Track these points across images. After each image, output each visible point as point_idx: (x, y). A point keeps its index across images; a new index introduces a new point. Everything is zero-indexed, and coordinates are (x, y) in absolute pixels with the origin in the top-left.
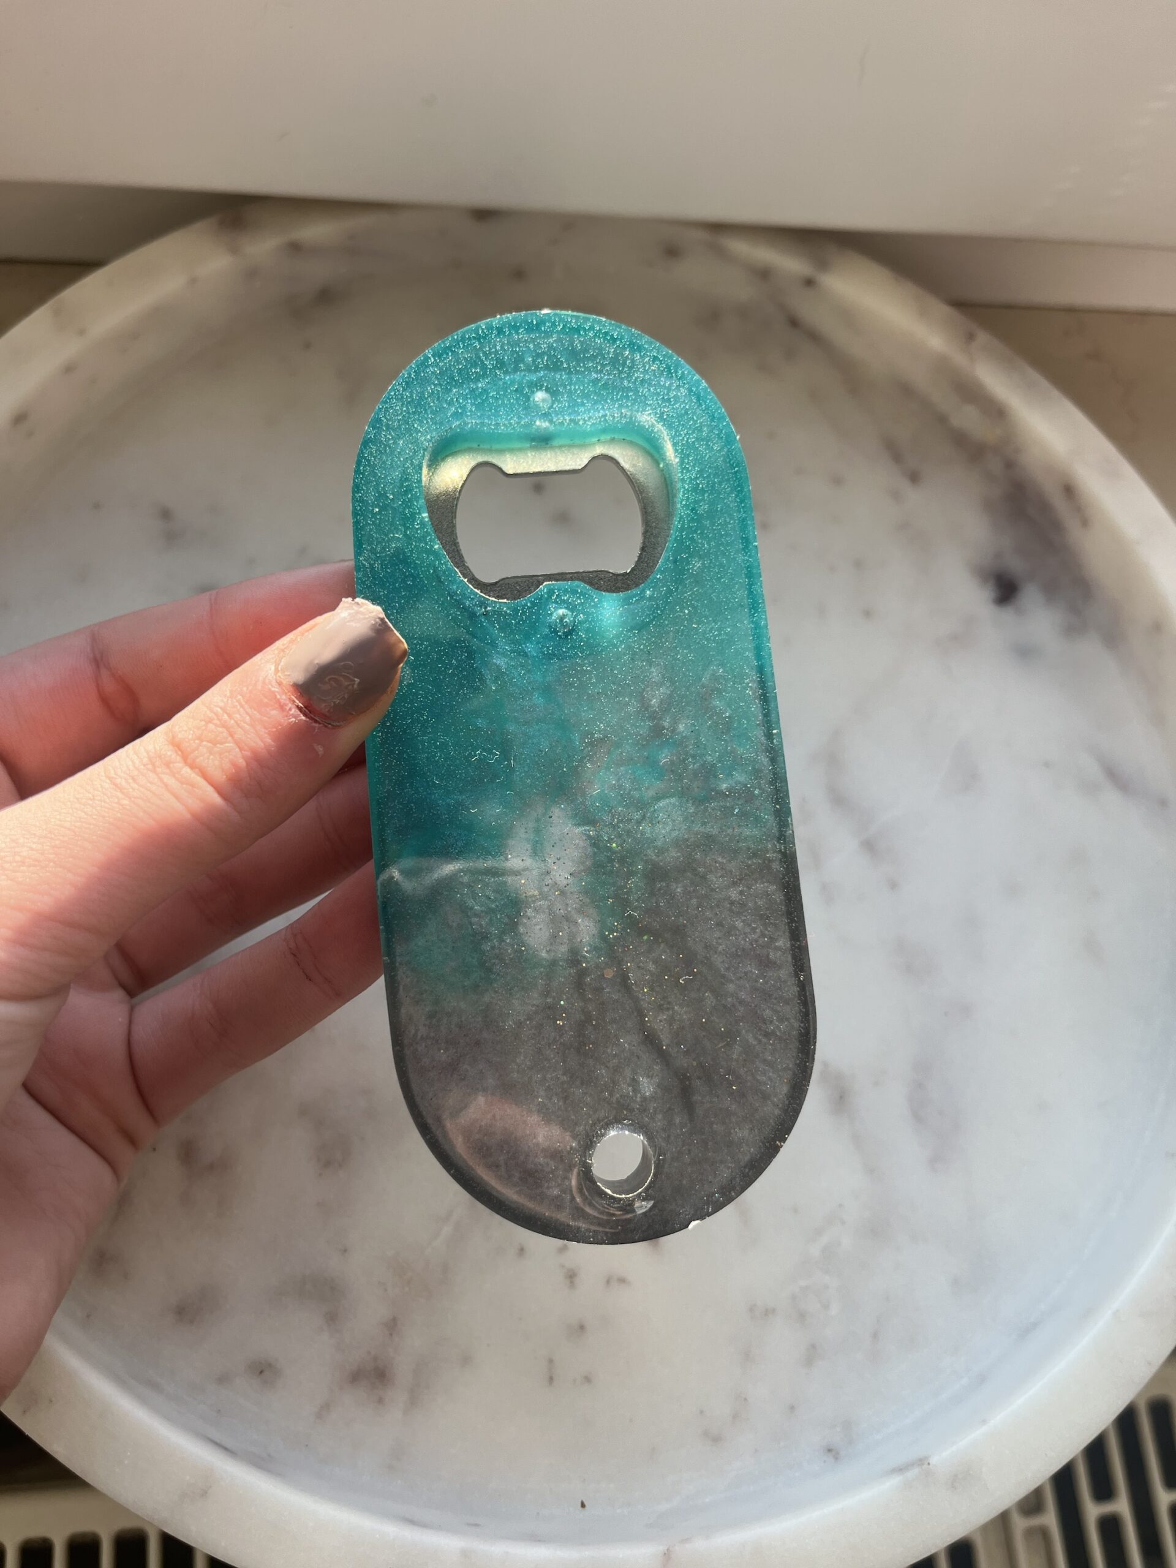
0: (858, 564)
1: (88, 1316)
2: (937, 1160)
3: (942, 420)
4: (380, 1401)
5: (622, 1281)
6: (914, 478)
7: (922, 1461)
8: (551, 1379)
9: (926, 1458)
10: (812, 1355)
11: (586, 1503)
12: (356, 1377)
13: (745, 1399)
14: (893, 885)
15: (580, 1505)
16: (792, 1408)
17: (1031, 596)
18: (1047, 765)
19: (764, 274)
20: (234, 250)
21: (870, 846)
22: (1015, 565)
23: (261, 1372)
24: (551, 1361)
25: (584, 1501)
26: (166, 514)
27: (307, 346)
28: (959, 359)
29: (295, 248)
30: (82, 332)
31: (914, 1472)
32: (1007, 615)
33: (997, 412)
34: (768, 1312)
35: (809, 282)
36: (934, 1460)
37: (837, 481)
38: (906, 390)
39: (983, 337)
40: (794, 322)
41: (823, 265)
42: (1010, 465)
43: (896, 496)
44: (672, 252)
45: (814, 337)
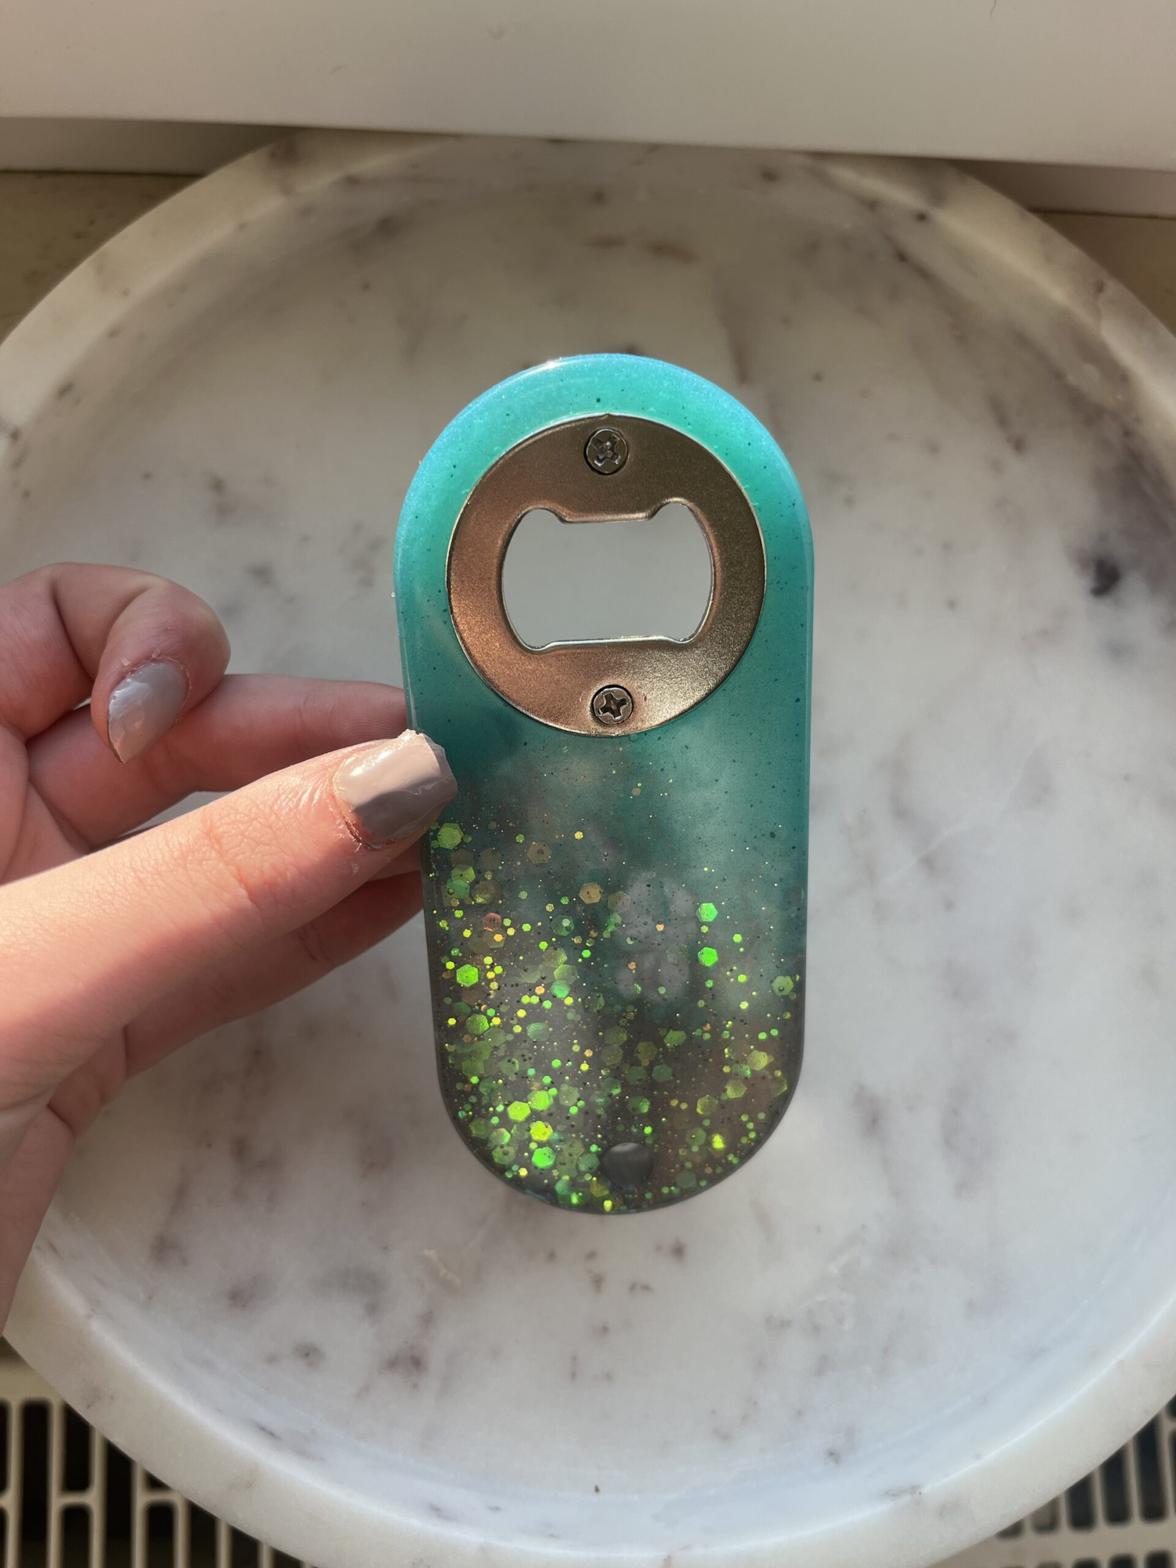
0: (947, 547)
1: (150, 1298)
2: (963, 1188)
3: (1059, 376)
4: (415, 1386)
5: (646, 1288)
6: (1019, 445)
7: (914, 1489)
8: (574, 1375)
9: (919, 1486)
10: (823, 1366)
11: (600, 1488)
12: (392, 1364)
13: (755, 1403)
14: (949, 905)
15: (593, 1489)
16: (800, 1413)
17: (1133, 585)
18: (1127, 778)
19: (872, 205)
20: (287, 190)
21: (928, 863)
22: (1121, 550)
23: (307, 1355)
24: (574, 1359)
25: (598, 1485)
26: (218, 486)
27: (366, 287)
28: (1083, 316)
29: (353, 182)
30: (126, 293)
31: (906, 1499)
32: (1104, 607)
33: (1120, 377)
34: (785, 1324)
35: (922, 217)
36: (926, 1490)
37: (933, 448)
38: (1022, 340)
39: (1113, 287)
40: (902, 257)
41: (938, 198)
42: (1127, 433)
43: (997, 467)
44: (770, 176)
45: (923, 274)
